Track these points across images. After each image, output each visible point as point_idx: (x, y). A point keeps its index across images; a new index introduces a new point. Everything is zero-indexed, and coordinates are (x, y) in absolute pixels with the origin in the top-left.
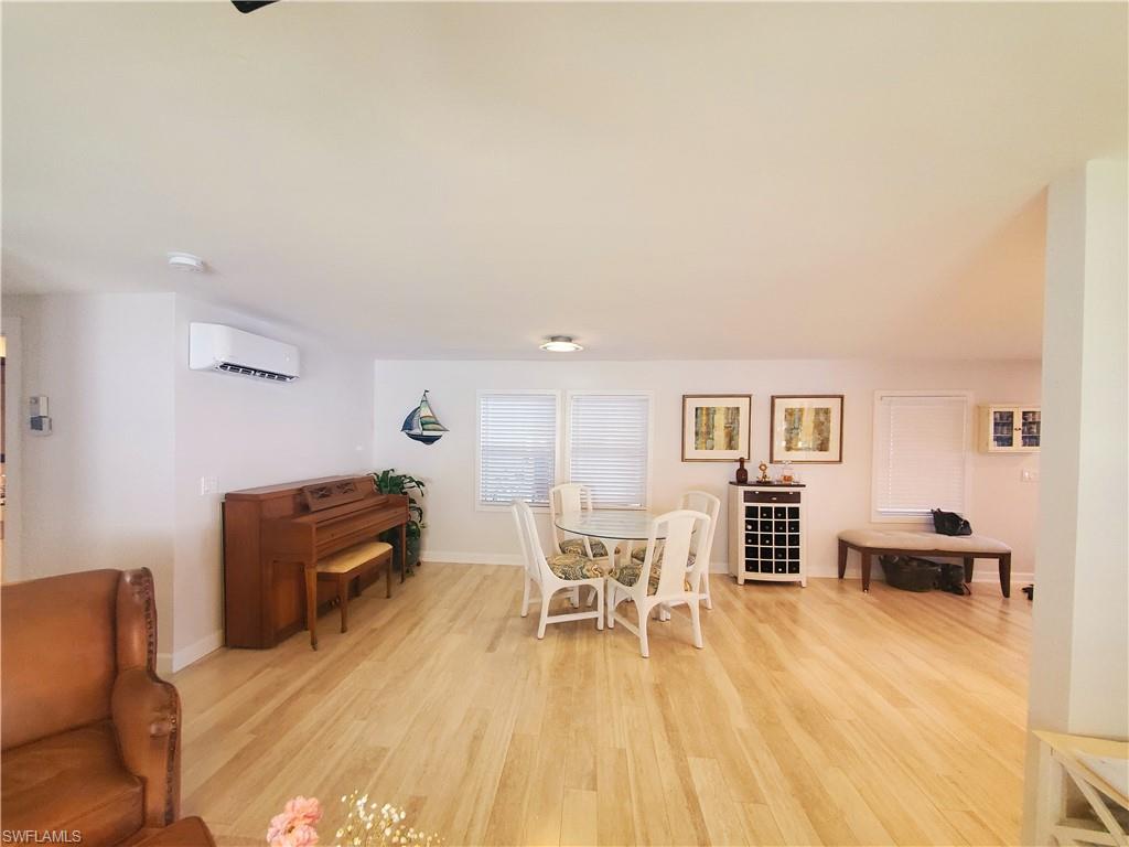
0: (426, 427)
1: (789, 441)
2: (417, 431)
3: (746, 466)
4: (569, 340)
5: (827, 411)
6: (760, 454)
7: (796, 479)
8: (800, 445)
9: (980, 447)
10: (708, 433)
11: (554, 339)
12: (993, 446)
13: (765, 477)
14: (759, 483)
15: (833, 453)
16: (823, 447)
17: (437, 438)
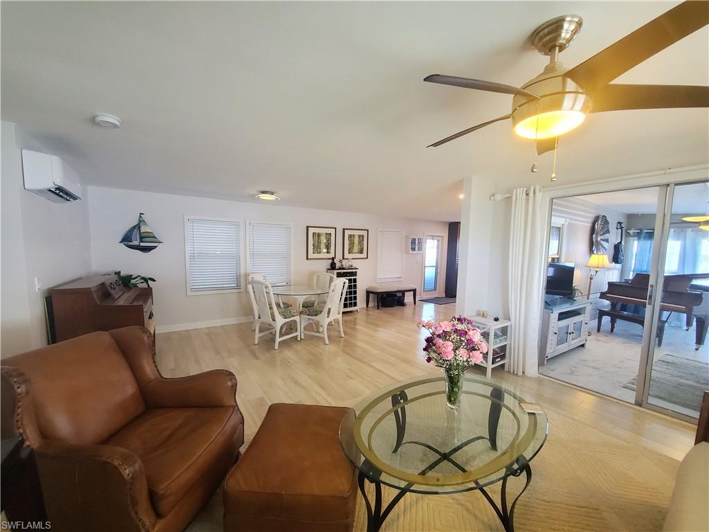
0: (144, 239)
1: (349, 249)
2: (136, 243)
3: (335, 261)
4: (272, 194)
5: (363, 236)
6: (339, 256)
7: (354, 266)
8: (354, 251)
9: (407, 252)
10: (318, 246)
11: (263, 192)
12: (411, 252)
13: (342, 266)
14: (340, 269)
15: (364, 255)
16: (361, 252)
17: (154, 248)
